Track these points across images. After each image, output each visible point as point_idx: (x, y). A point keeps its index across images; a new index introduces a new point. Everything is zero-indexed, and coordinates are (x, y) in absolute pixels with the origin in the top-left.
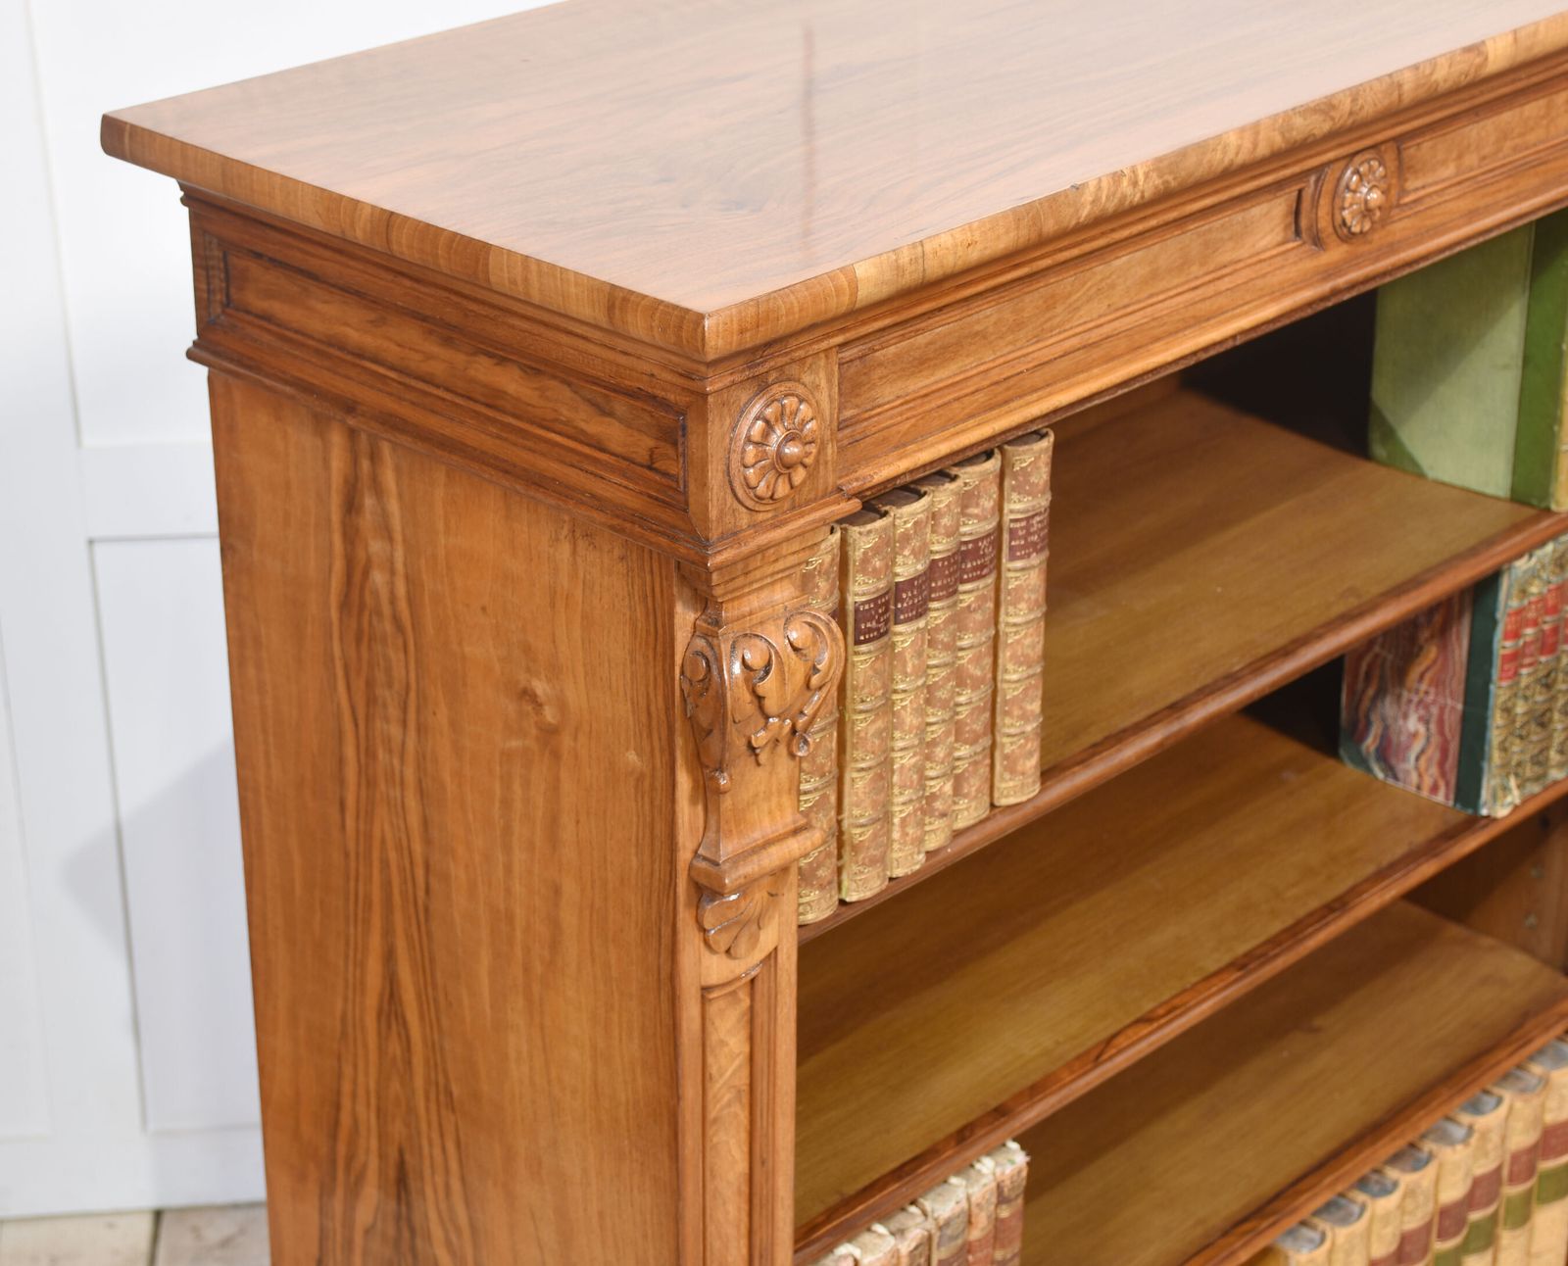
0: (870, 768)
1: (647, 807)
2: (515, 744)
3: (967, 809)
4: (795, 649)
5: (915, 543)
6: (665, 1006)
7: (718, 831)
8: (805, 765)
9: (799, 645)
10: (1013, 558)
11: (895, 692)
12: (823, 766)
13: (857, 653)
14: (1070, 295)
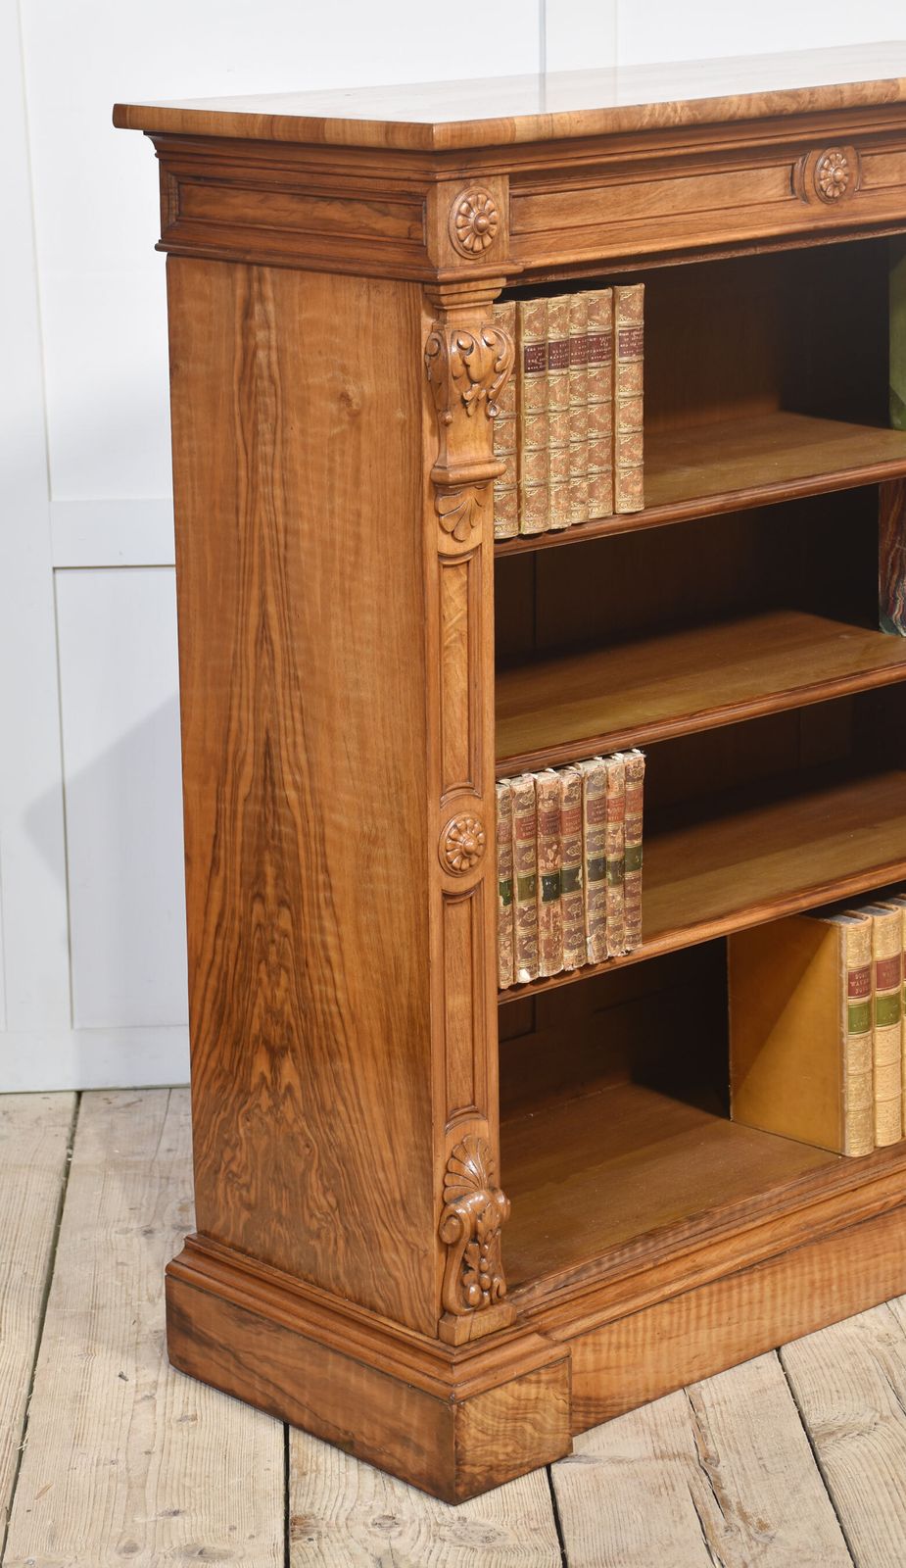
0: (535, 451)
1: (407, 441)
2: (336, 431)
3: (597, 507)
4: (488, 345)
5: (560, 321)
6: (418, 561)
7: (446, 452)
8: (497, 438)
9: (490, 342)
10: (622, 355)
11: (550, 411)
12: (507, 441)
13: (526, 378)
14: (648, 194)
